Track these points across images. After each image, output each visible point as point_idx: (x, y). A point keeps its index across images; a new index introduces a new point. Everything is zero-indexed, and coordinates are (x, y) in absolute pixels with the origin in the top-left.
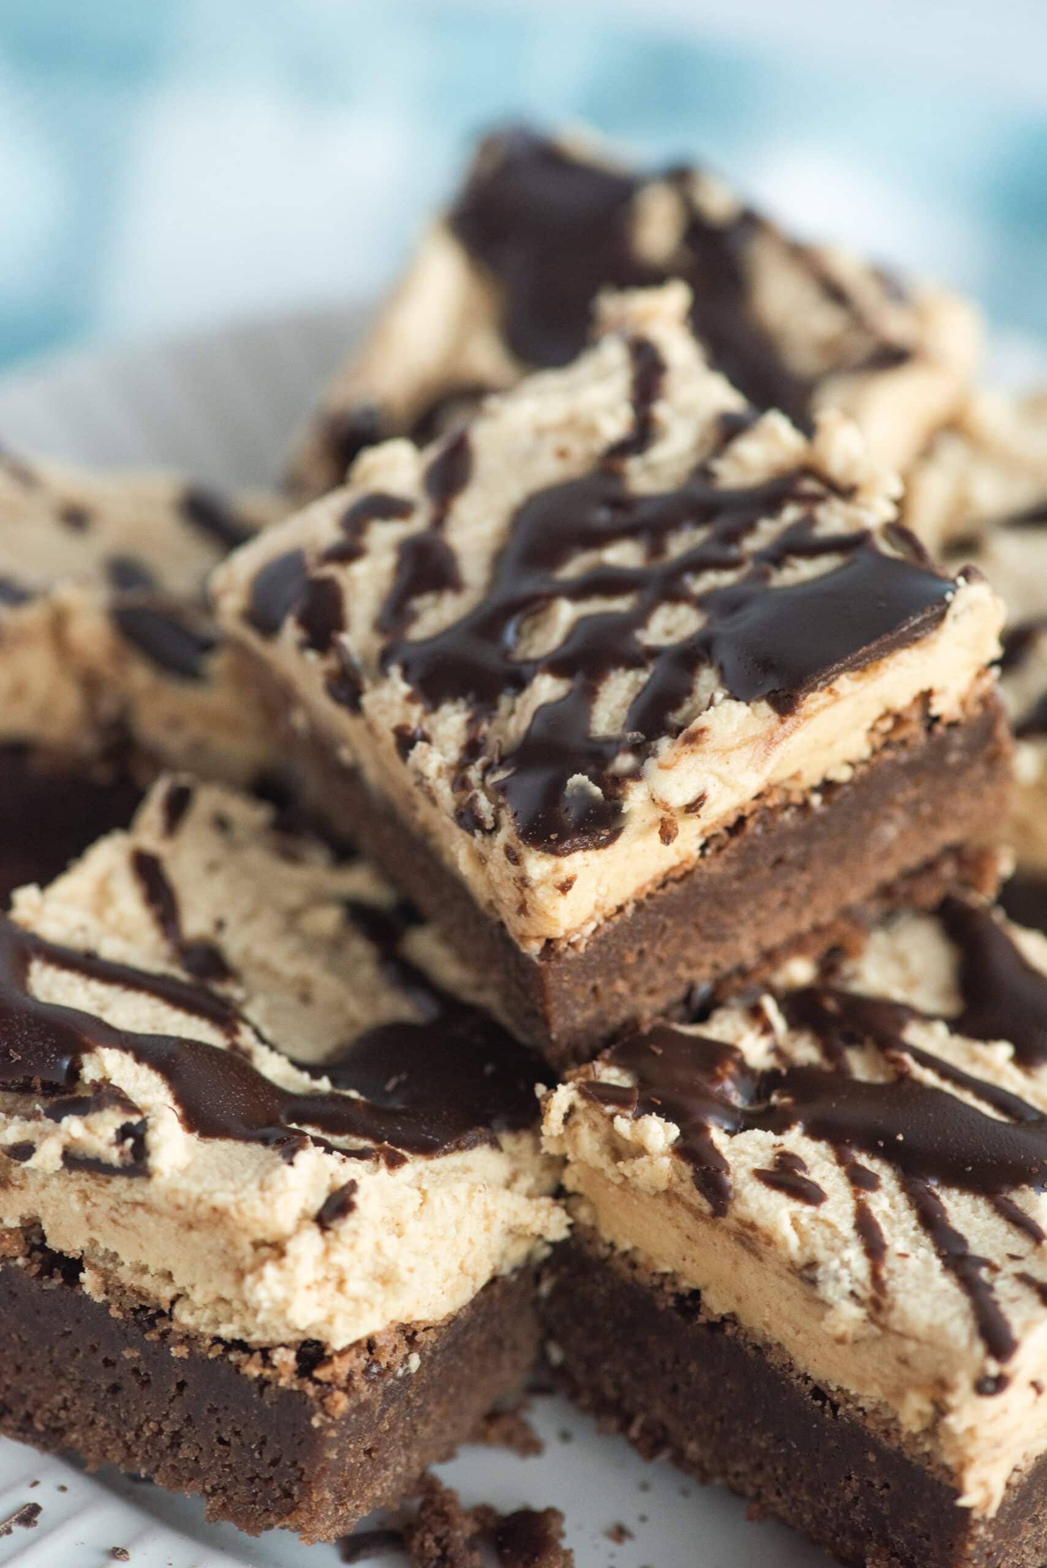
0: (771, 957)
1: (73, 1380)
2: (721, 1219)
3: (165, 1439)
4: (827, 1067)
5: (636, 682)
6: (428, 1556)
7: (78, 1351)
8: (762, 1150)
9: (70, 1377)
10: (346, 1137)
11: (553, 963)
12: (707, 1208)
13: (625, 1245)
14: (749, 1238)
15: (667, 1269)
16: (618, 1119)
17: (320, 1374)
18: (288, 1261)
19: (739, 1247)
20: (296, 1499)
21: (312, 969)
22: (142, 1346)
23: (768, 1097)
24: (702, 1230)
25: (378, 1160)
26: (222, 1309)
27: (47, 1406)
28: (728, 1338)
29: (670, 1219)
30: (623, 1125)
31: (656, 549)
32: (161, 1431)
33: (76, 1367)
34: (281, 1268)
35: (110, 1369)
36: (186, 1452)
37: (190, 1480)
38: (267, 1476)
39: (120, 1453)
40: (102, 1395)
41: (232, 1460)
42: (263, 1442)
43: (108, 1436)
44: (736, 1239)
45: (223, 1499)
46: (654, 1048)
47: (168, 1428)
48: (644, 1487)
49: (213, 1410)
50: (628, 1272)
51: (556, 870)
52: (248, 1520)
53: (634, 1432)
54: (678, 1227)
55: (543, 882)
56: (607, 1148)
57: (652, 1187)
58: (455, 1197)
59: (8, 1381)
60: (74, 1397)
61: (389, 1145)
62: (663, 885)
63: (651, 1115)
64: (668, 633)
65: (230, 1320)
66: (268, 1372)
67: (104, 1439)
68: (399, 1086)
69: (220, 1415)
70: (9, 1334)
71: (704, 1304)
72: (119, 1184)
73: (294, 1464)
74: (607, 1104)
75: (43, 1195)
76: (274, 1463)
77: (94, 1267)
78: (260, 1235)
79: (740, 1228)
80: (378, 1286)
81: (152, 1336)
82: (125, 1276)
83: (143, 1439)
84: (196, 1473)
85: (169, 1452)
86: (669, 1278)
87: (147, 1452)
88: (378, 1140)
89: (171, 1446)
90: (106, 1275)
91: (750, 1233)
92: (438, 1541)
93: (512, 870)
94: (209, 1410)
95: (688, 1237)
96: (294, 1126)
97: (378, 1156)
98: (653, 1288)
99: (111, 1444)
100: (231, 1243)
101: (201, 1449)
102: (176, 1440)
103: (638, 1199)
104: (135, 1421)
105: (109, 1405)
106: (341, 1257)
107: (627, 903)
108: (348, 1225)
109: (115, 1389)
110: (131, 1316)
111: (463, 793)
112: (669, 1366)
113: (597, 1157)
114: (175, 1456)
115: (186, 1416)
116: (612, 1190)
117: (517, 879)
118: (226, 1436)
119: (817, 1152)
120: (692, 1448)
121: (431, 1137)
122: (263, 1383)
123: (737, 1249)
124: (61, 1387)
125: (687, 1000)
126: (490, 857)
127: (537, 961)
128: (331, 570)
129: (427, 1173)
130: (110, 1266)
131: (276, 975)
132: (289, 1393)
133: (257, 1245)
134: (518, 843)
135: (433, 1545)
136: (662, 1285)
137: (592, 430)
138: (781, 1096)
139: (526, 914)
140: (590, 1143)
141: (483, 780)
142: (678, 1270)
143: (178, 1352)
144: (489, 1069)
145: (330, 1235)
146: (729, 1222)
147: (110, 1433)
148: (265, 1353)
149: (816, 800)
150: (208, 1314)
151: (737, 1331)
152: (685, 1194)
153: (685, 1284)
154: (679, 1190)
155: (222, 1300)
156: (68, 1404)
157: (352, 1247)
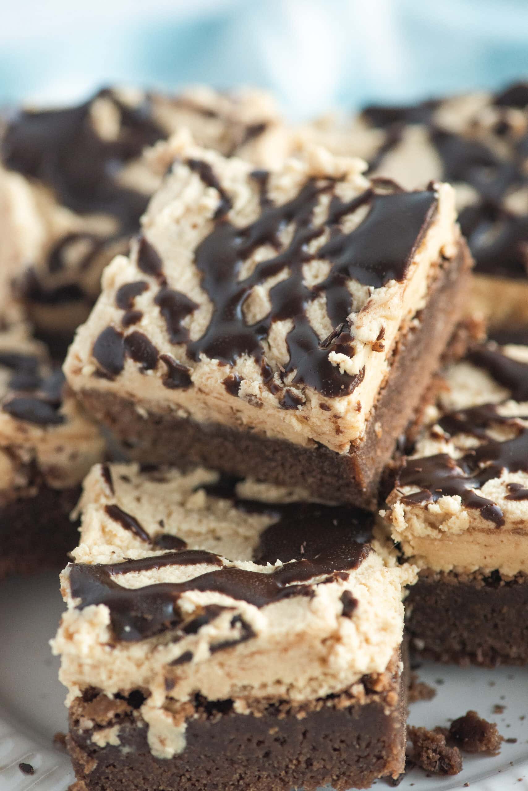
0: (418, 411)
1: (242, 762)
2: (502, 527)
3: (303, 765)
4: (484, 443)
5: (321, 305)
6: (434, 761)
7: (240, 746)
8: (498, 488)
9: (240, 761)
10: (313, 579)
11: (357, 452)
12: (491, 525)
13: (448, 568)
14: (521, 529)
15: (476, 568)
16: (430, 506)
17: (379, 688)
18: (345, 640)
19: (518, 535)
20: (385, 758)
21: (211, 523)
22: (278, 723)
23: (478, 467)
24: (493, 539)
25: (337, 581)
26: (314, 684)
27: (231, 783)
28: (521, 585)
29: (472, 542)
30: (434, 508)
31: (276, 244)
32: (299, 762)
33: (243, 754)
34: (343, 644)
35: (262, 745)
36: (317, 765)
37: (323, 779)
38: (366, 754)
39: (280, 786)
40: (261, 761)
41: (344, 756)
42: (359, 738)
43: (271, 780)
44: (513, 533)
45: (345, 778)
46: (417, 469)
47: (303, 759)
48: (492, 684)
49: (326, 737)
50: (454, 581)
51: (349, 403)
52: (362, 782)
53: (480, 658)
54: (479, 544)
55: (346, 412)
56: (427, 524)
57: (461, 530)
58: (377, 580)
59: (205, 782)
60: (245, 771)
61: (337, 572)
62: (379, 393)
63: (442, 497)
64: (316, 277)
65: (321, 686)
66: (353, 701)
67: (268, 783)
68: (305, 548)
69: (331, 737)
70: (199, 758)
71: (503, 574)
72: (241, 649)
73: (379, 741)
74: (421, 502)
75: (199, 675)
76: (368, 746)
77: (239, 698)
78: (324, 635)
79: (515, 526)
80: (383, 633)
81: (282, 716)
82: (258, 693)
83: (291, 771)
84: (325, 773)
85: (307, 771)
86: (478, 573)
87: (294, 777)
88: (329, 572)
89: (307, 768)
90: (246, 698)
91: (521, 526)
92: (435, 751)
93: (328, 414)
94: (324, 738)
95: (486, 546)
96: (287, 585)
97: (336, 579)
98: (472, 581)
99: (273, 784)
100: (311, 647)
101: (324, 760)
102: (309, 763)
103: (451, 541)
104: (284, 764)
105: (267, 765)
106: (365, 627)
107: (371, 409)
108: (360, 610)
109: (267, 755)
110: (265, 712)
111: (279, 393)
112: (489, 616)
113: (425, 530)
114: (311, 771)
115: (311, 747)
116: (436, 543)
117: (331, 418)
118: (336, 746)
119: (520, 477)
120: (514, 651)
121: (350, 559)
122: (350, 709)
123: (516, 537)
124: (236, 769)
125: (398, 447)
126: (311, 415)
127: (349, 455)
128: (132, 329)
129: (359, 576)
130: (246, 693)
131: (199, 534)
132: (367, 706)
133: (324, 641)
134: (324, 400)
135: (434, 754)
136: (475, 578)
137: (202, 209)
138: (485, 462)
139: (341, 432)
140: (420, 525)
141: (283, 382)
142: (482, 565)
143: (301, 716)
144: (335, 522)
145: (354, 619)
146: (508, 526)
147: (271, 778)
148: (347, 693)
149: (416, 323)
150: (308, 690)
151: (525, 579)
152: (479, 525)
153: (487, 571)
154: (474, 525)
155: (311, 679)
156: (243, 775)
157: (367, 619)
